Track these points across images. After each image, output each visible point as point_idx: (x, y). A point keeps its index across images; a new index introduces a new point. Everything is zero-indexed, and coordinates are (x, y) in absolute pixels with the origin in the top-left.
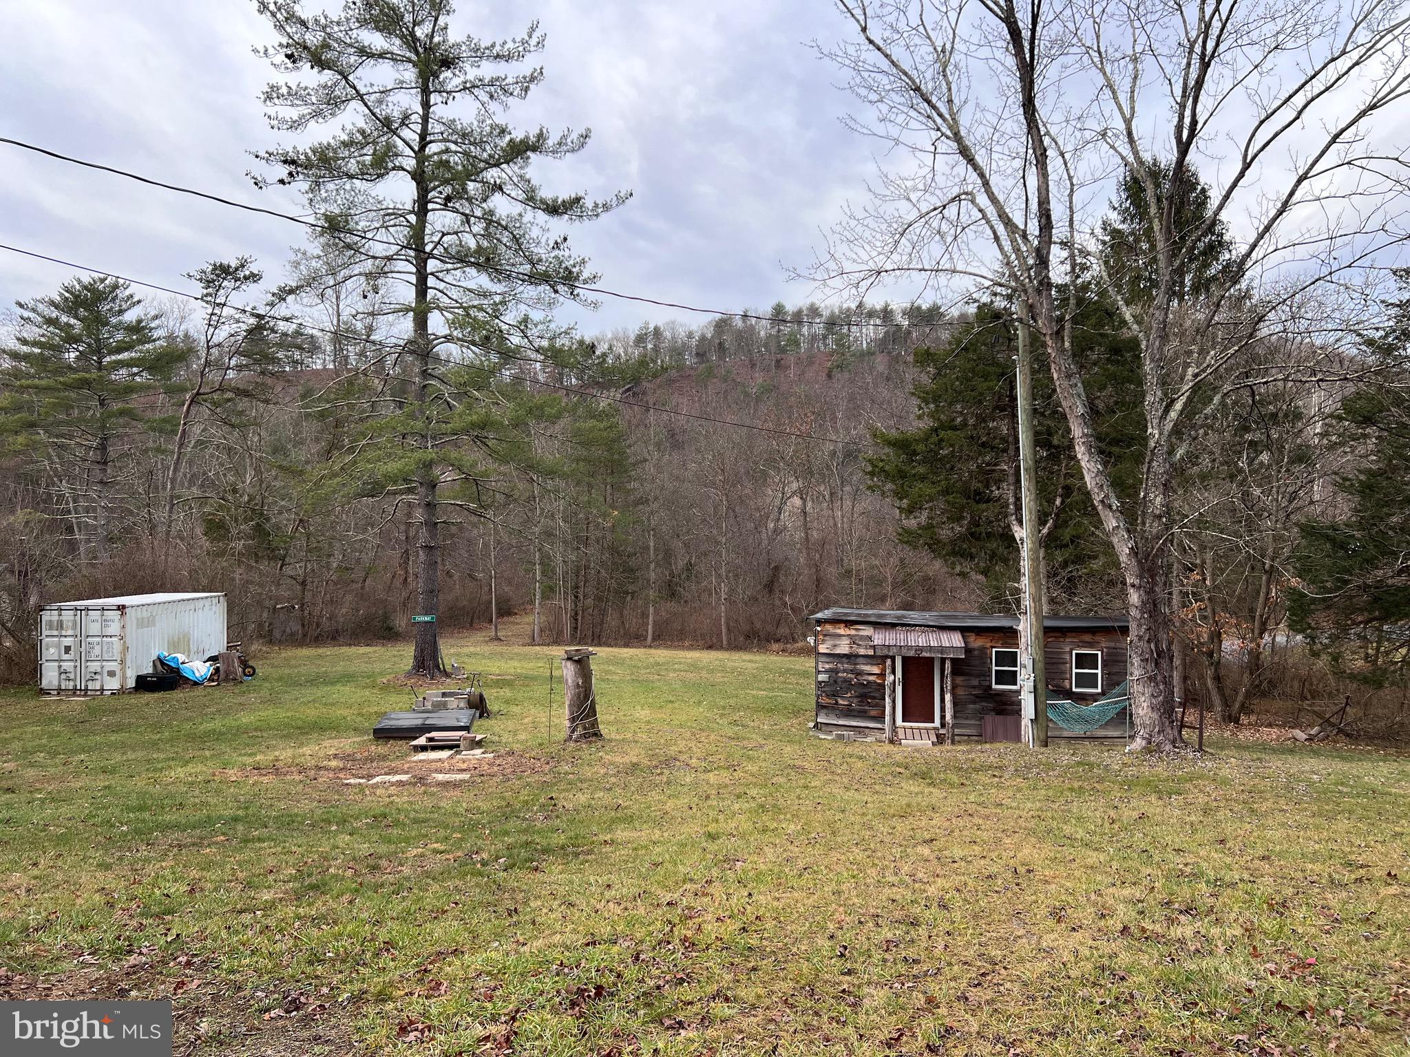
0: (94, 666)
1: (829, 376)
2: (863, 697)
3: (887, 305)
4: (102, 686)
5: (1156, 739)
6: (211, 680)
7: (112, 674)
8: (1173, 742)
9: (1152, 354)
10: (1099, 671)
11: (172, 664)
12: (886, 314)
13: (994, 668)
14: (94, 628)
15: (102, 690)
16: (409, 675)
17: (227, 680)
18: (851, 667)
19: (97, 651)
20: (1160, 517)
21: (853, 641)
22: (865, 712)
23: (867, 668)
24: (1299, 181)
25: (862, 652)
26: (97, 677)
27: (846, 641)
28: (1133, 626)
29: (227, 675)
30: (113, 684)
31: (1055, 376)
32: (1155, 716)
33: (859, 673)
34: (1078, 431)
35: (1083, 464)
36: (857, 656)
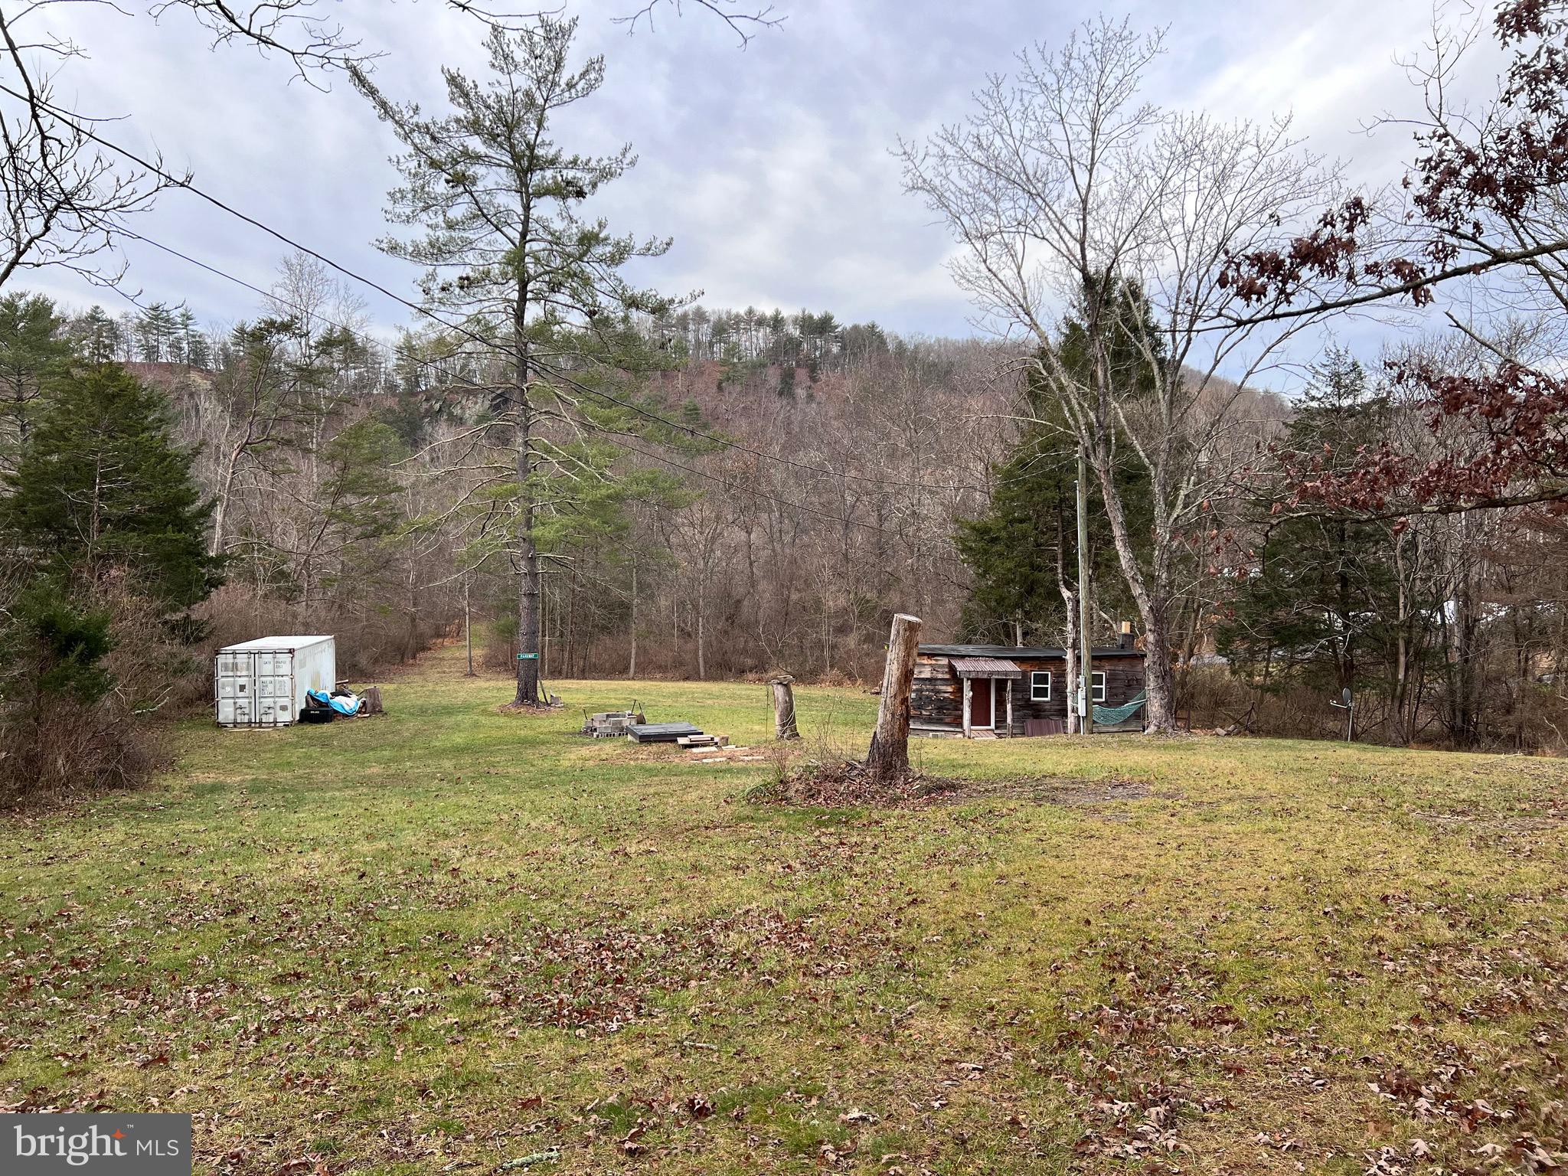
0: (268, 702)
1: (720, 388)
2: (940, 709)
3: (778, 313)
4: (275, 719)
5: (1163, 726)
6: (359, 712)
7: (284, 708)
8: (1173, 727)
9: (1159, 480)
10: (1103, 687)
11: (321, 699)
12: (777, 323)
13: (1033, 686)
14: (268, 669)
15: (275, 722)
16: (515, 704)
17: (373, 712)
18: (932, 687)
19: (270, 688)
20: (1165, 586)
21: (934, 668)
22: (941, 719)
23: (943, 688)
24: (1248, 375)
25: (940, 676)
26: (271, 711)
27: (928, 669)
28: (1149, 655)
29: (374, 708)
30: (285, 717)
31: (1105, 497)
32: (1163, 711)
33: (939, 692)
34: (1118, 532)
35: (1120, 553)
36: (937, 679)
